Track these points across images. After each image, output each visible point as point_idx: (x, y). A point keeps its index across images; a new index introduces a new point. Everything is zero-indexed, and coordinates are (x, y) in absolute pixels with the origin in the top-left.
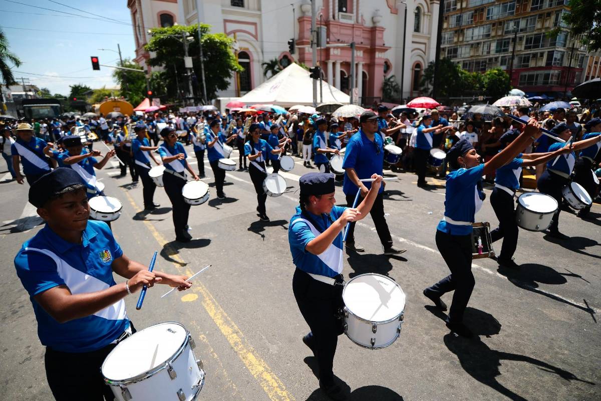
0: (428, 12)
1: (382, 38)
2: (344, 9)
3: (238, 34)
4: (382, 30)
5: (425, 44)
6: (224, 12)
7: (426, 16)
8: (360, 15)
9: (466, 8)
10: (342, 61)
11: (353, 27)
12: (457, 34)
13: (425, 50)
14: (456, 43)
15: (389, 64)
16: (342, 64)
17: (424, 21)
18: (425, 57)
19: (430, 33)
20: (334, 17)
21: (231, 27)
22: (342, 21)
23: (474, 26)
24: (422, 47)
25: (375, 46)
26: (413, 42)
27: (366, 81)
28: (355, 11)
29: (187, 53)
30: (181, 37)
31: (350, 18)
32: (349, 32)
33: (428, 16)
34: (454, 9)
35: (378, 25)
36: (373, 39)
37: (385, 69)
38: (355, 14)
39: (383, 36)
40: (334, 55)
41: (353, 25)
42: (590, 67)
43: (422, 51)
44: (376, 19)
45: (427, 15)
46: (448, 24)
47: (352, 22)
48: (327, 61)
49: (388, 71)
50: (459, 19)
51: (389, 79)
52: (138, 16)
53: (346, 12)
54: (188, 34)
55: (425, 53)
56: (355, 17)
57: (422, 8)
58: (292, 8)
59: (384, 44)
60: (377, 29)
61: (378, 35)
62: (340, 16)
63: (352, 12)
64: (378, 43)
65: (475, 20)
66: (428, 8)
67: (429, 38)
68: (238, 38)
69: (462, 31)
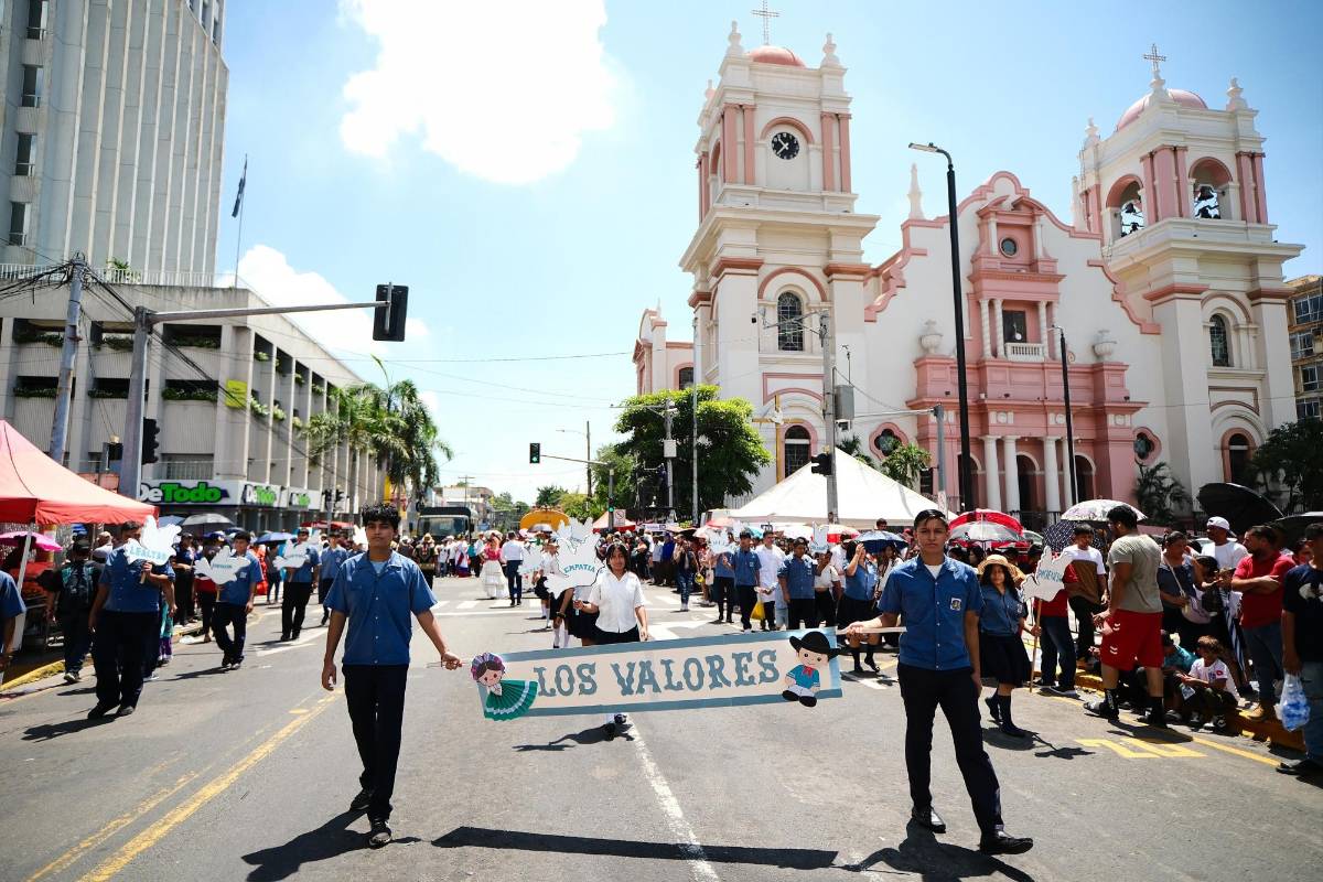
0: (1249, 322)
1: (1120, 385)
2: (1018, 336)
3: (781, 397)
4: (1120, 369)
5: (1254, 390)
6: (762, 361)
7: (1243, 335)
8: (1057, 344)
10: (1019, 437)
11: (1042, 368)
13: (1256, 399)
15: (1150, 437)
16: (1020, 442)
17: (1241, 345)
18: (1260, 420)
19: (1262, 366)
20: (995, 354)
21: (775, 385)
22: (1012, 357)
24: (1247, 398)
25: (1103, 401)
26: (1211, 388)
27: (1089, 477)
28: (1045, 337)
29: (669, 434)
30: (661, 409)
31: (1035, 351)
32: (1036, 378)
33: (1252, 334)
35: (1106, 359)
36: (1098, 390)
37: (1143, 450)
38: (1046, 343)
39: (1123, 381)
40: (999, 425)
41: (1042, 364)
43: (1249, 407)
44: (1100, 349)
45: (1248, 329)
47: (1039, 359)
48: (983, 438)
49: (1151, 455)
51: (1153, 471)
53: (1024, 340)
55: (1256, 410)
56: (1046, 350)
57: (1227, 315)
59: (1128, 398)
60: (1107, 367)
61: (1109, 380)
62: (1009, 350)
63: (1040, 342)
64: (1111, 395)
66: (1247, 316)
67: (1263, 378)
68: (782, 405)
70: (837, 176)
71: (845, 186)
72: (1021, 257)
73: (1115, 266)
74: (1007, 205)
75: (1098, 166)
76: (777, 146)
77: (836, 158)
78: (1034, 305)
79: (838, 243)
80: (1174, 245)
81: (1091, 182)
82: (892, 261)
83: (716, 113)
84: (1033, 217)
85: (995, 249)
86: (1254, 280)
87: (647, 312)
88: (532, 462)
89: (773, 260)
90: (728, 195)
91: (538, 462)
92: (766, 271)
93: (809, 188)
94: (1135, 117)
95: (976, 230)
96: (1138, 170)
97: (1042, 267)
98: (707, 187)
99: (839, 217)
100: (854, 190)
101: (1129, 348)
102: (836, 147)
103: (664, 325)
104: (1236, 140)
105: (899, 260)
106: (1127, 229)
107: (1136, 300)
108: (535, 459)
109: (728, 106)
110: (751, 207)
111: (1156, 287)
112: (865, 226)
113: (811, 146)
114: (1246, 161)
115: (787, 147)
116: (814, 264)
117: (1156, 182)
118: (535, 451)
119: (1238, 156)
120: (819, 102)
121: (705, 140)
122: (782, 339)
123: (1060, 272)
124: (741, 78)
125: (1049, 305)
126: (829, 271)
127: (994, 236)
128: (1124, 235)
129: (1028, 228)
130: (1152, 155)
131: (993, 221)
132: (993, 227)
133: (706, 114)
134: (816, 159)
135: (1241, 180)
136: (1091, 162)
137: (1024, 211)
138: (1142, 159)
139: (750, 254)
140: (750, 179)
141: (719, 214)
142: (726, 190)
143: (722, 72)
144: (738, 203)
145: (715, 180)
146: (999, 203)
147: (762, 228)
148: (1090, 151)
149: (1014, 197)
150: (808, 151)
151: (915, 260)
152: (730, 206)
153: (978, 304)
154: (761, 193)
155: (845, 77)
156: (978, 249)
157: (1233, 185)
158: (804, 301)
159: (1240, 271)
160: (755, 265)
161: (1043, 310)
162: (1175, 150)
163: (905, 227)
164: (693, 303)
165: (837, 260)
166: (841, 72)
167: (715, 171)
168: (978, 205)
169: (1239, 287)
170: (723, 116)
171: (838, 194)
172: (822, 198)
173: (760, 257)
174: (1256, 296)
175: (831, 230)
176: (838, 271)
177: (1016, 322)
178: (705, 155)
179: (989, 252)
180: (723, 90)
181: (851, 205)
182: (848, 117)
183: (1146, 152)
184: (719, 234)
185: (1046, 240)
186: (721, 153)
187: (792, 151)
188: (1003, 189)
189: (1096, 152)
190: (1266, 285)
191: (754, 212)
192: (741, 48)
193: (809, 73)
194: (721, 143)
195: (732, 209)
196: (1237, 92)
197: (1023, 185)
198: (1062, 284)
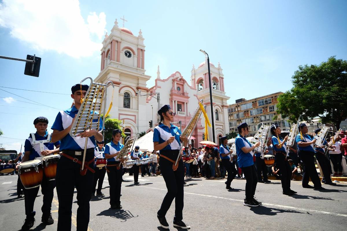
1: (200, 123)
2: (180, 110)
3: (125, 120)
5: (222, 126)
6: (119, 110)
7: (221, 114)
8: (188, 113)
9: (240, 111)
11: (185, 118)
12: (238, 122)
13: (223, 128)
17: (220, 116)
18: (224, 132)
19: (224, 121)
21: (122, 117)
22: (179, 115)
24: (221, 127)
26: (216, 125)
27: (194, 144)
28: (186, 111)
31: (184, 114)
32: (183, 120)
33: (222, 114)
34: (235, 111)
38: (186, 112)
39: (200, 122)
43: (221, 129)
46: (233, 117)
47: (184, 116)
50: (238, 115)
53: (181, 111)
55: (223, 130)
56: (186, 114)
57: (218, 110)
58: (152, 107)
59: (201, 126)
62: (178, 113)
63: (184, 111)
64: (198, 125)
65: (245, 116)
66: (221, 110)
67: (224, 123)
68: (125, 122)
69: (240, 120)
70: (141, 64)
71: (143, 67)
72: (181, 92)
73: (198, 97)
74: (178, 79)
75: (195, 75)
76: (126, 54)
77: (141, 60)
78: (183, 103)
79: (140, 81)
81: (194, 78)
82: (152, 88)
83: (109, 41)
84: (184, 83)
85: (176, 89)
86: (223, 103)
89: (124, 83)
90: (112, 63)
92: (121, 86)
93: (134, 66)
94: (202, 66)
95: (172, 84)
96: (203, 77)
97: (185, 94)
98: (104, 61)
99: (141, 75)
100: (145, 69)
102: (141, 58)
104: (220, 74)
105: (154, 88)
106: (200, 89)
109: (113, 40)
110: (118, 68)
111: (206, 102)
112: (148, 78)
113: (135, 56)
114: (221, 78)
115: (128, 54)
116: (134, 86)
117: (206, 80)
119: (220, 77)
120: (137, 45)
121: (104, 48)
122: (124, 104)
123: (189, 96)
124: (117, 34)
125: (187, 103)
126: (138, 88)
127: (176, 86)
128: (199, 90)
129: (183, 85)
130: (206, 74)
131: (176, 82)
132: (176, 83)
133: (105, 41)
134: (136, 59)
135: (220, 82)
136: (193, 73)
137: (182, 81)
138: (204, 75)
139: (117, 80)
140: (118, 60)
141: (109, 68)
142: (111, 62)
143: (112, 31)
144: (115, 66)
145: (107, 59)
147: (121, 74)
148: (193, 71)
149: (180, 78)
150: (134, 57)
151: (158, 89)
153: (172, 101)
154: (121, 65)
155: (144, 41)
156: (172, 88)
157: (219, 83)
158: (131, 95)
159: (220, 101)
160: (119, 84)
161: (185, 104)
163: (156, 80)
165: (140, 86)
166: (143, 39)
167: (107, 57)
168: (172, 78)
169: (220, 104)
170: (112, 42)
171: (141, 69)
172: (137, 69)
173: (120, 82)
174: (223, 106)
175: (139, 78)
176: (140, 89)
177: (180, 106)
178: (104, 52)
179: (175, 89)
180: (112, 36)
181: (144, 73)
182: (145, 51)
183: (204, 73)
184: (108, 74)
185: (186, 89)
186: (110, 52)
187: (130, 56)
188: (178, 75)
189: (194, 72)
190: (224, 104)
191: (119, 69)
192: (118, 26)
193: (135, 37)
194: (110, 49)
195: (113, 67)
196: (219, 65)
197: (182, 75)
198: (189, 99)
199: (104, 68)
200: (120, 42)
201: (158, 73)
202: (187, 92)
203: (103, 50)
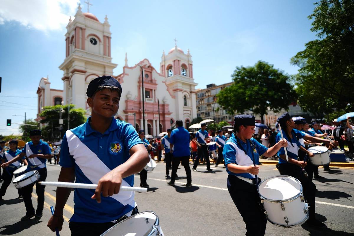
0: (190, 97)
1: (168, 109)
2: (148, 97)
4: (168, 105)
5: (190, 111)
8: (156, 99)
9: (210, 95)
10: (148, 119)
11: (153, 104)
12: (208, 106)
13: (191, 113)
14: (208, 110)
15: (173, 120)
16: (148, 121)
17: (188, 102)
18: (191, 117)
19: (192, 106)
23: (215, 103)
24: (189, 112)
25: (164, 112)
26: (184, 110)
27: (162, 128)
28: (154, 97)
29: (61, 117)
30: (59, 110)
31: (151, 100)
32: (151, 106)
34: (206, 96)
35: (166, 103)
36: (164, 109)
37: (172, 122)
42: (267, 120)
44: (165, 101)
45: (190, 99)
46: (204, 102)
47: (152, 102)
48: (140, 120)
50: (208, 100)
51: (173, 127)
52: (42, 97)
53: (149, 98)
54: (62, 109)
55: (190, 115)
56: (154, 100)
57: (186, 96)
59: (169, 112)
60: (165, 105)
61: (166, 107)
62: (146, 100)
63: (152, 98)
64: (166, 111)
65: (215, 100)
66: (190, 96)
67: (192, 109)
69: (210, 105)
70: (107, 52)
71: (109, 55)
72: (149, 79)
73: (167, 83)
74: (147, 67)
75: (165, 61)
76: (91, 41)
77: (107, 47)
78: (152, 90)
79: (107, 70)
80: (178, 80)
81: (163, 64)
82: (120, 75)
83: (73, 27)
84: (152, 70)
85: (144, 76)
86: (191, 89)
87: (42, 79)
88: (7, 125)
89: (89, 71)
90: (77, 52)
91: (10, 125)
92: (87, 74)
93: (100, 54)
94: (172, 52)
95: (140, 71)
96: (172, 63)
97: (153, 82)
98: (69, 47)
99: (108, 63)
101: (169, 101)
102: (107, 45)
103: (49, 83)
104: (188, 61)
105: (122, 76)
107: (171, 91)
108: (9, 124)
109: (77, 27)
110: (83, 56)
111: (175, 88)
112: (114, 66)
113: (101, 43)
114: (190, 65)
115: (94, 42)
116: (101, 74)
117: (175, 67)
118: (9, 122)
119: (189, 64)
120: (103, 32)
121: (68, 33)
123: (157, 83)
124: (81, 20)
125: (155, 90)
127: (144, 73)
128: (169, 76)
129: (151, 72)
130: (175, 61)
131: (144, 70)
133: (69, 26)
134: (102, 46)
135: (189, 69)
136: (163, 59)
137: (150, 68)
138: (173, 61)
139: (83, 69)
140: (83, 48)
141: (74, 57)
142: (76, 50)
143: (76, 16)
144: (80, 54)
145: (72, 46)
146: (145, 66)
147: (87, 62)
148: (163, 57)
149: (148, 65)
150: (100, 44)
151: (126, 76)
152: (77, 54)
153: (140, 88)
154: (86, 53)
155: (110, 28)
156: (140, 76)
157: (188, 70)
159: (188, 87)
160: (84, 72)
161: (153, 91)
162: (179, 61)
163: (124, 68)
164: (63, 79)
166: (109, 26)
167: (71, 43)
168: (140, 65)
169: (188, 90)
170: (75, 29)
171: (107, 57)
172: (103, 57)
173: (85, 70)
174: (191, 92)
175: (106, 66)
177: (148, 93)
178: (68, 38)
180: (75, 22)
181: (111, 60)
182: (110, 38)
183: (174, 60)
184: (73, 62)
185: (154, 76)
186: (74, 39)
187: (95, 43)
188: (146, 63)
189: (165, 58)
190: (193, 90)
191: (85, 58)
192: (81, 12)
193: (101, 24)
194: (75, 36)
195: (77, 56)
196: (189, 51)
197: (150, 62)
198: (157, 86)
199: (69, 55)
200: (85, 29)
201: (126, 60)
202: (156, 79)
203: (68, 36)
